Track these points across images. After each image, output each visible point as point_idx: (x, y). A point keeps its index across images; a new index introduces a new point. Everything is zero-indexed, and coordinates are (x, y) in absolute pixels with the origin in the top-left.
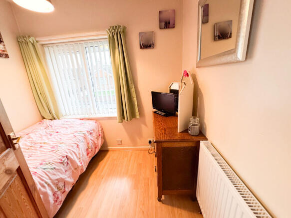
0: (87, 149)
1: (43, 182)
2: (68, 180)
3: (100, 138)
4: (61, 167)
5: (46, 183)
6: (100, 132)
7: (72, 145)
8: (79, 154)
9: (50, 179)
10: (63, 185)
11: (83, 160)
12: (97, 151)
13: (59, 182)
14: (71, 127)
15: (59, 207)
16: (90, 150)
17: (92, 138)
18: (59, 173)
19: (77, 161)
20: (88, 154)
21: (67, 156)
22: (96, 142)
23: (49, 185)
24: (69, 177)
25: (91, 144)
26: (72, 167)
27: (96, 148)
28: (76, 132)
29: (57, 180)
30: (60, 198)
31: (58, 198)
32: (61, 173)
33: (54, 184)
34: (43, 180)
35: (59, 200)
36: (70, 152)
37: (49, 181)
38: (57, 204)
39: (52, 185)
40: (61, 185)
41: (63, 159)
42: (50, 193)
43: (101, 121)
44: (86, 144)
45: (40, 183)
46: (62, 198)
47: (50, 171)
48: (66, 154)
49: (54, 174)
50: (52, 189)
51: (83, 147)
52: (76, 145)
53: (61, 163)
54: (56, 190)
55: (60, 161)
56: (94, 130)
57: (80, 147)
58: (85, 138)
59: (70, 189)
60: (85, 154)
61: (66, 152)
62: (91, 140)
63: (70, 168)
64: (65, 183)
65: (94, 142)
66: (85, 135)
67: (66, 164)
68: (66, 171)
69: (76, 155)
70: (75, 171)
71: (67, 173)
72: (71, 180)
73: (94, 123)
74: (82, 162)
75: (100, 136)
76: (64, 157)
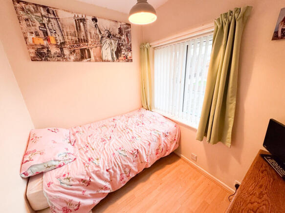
0: (158, 150)
1: (116, 163)
2: (134, 168)
3: (174, 144)
4: (131, 157)
5: (118, 164)
6: (177, 137)
7: (146, 142)
8: (149, 151)
9: (121, 163)
10: (129, 170)
11: (150, 158)
12: (167, 154)
13: (126, 167)
14: (154, 122)
15: (123, 185)
16: (160, 151)
17: (166, 141)
18: (128, 161)
19: (145, 157)
20: (157, 154)
21: (138, 150)
22: (169, 146)
23: (119, 166)
24: (135, 167)
25: (163, 145)
26: (139, 160)
27: (167, 151)
28: (154, 130)
29: (125, 165)
30: (125, 179)
31: (123, 179)
32: (130, 161)
33: (123, 167)
34: (116, 161)
35: (123, 181)
36: (141, 147)
37: (120, 164)
38: (121, 182)
39: (121, 168)
40: (127, 170)
41: (134, 152)
42: (118, 172)
43: (181, 127)
44: (158, 144)
45: (114, 163)
46: (127, 180)
47: (122, 156)
48: (138, 148)
49: (125, 160)
50: (120, 170)
51: (154, 146)
52: (148, 143)
53: (131, 154)
54: (123, 172)
55: (131, 152)
56: (170, 133)
57: (151, 146)
58: (159, 139)
59: (134, 176)
60: (154, 153)
61: (138, 147)
62: (164, 142)
63: (137, 161)
64: (130, 170)
65: (167, 145)
66: (159, 136)
67: (135, 156)
68: (133, 161)
69: (145, 152)
70: (141, 164)
71: (134, 163)
72: (136, 170)
73: (174, 126)
74: (149, 159)
75: (175, 142)
76: (135, 150)
